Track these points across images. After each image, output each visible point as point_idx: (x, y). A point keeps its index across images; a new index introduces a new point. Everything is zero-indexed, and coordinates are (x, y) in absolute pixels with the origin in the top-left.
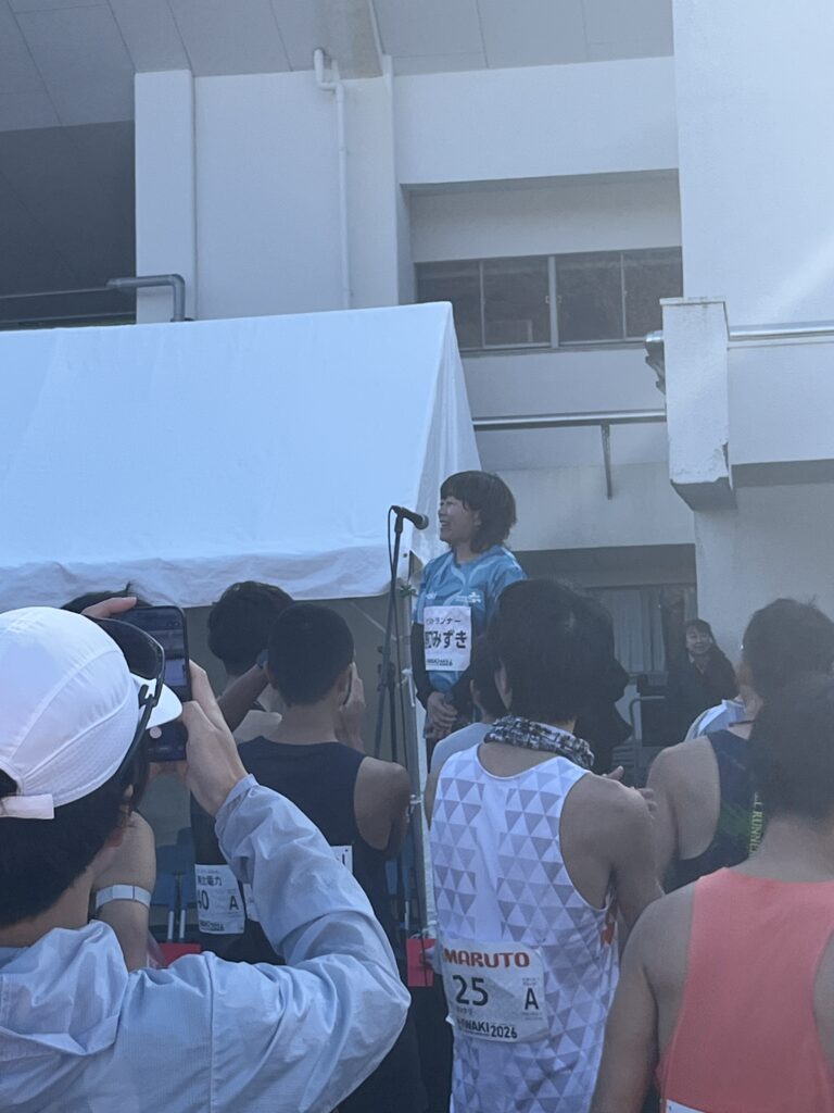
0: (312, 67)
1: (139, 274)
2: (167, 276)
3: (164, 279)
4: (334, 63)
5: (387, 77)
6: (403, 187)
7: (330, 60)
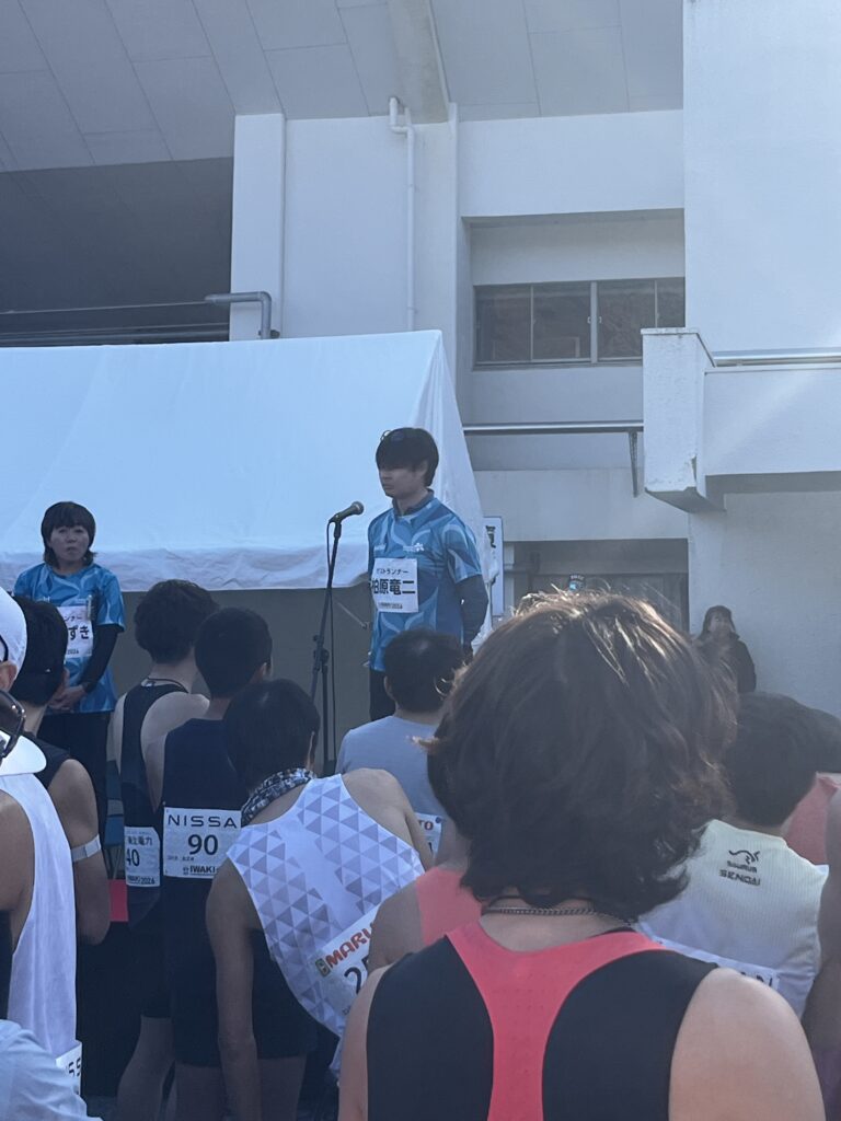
0: (388, 113)
1: (233, 291)
2: (256, 293)
3: (254, 296)
4: (407, 110)
5: (453, 122)
6: (464, 220)
7: (404, 107)
